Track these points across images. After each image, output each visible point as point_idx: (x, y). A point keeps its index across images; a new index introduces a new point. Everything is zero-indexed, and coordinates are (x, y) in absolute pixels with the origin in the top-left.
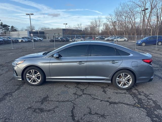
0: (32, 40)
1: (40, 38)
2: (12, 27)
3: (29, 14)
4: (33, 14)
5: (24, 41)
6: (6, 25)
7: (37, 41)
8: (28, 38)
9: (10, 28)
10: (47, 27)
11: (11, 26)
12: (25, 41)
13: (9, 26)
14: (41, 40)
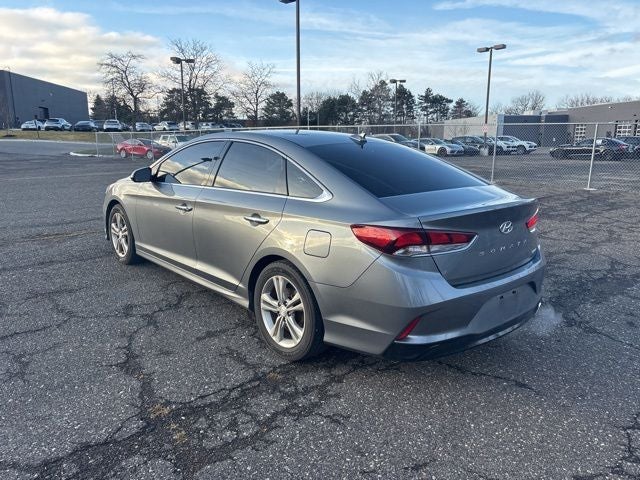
0: (482, 149)
1: (524, 143)
2: (460, 103)
3: (487, 50)
4: (504, 47)
5: (448, 150)
6: (441, 97)
7: (508, 153)
8: (473, 142)
9: (451, 106)
10: (599, 97)
11: (455, 99)
12: (452, 152)
13: (451, 101)
14: (528, 149)
